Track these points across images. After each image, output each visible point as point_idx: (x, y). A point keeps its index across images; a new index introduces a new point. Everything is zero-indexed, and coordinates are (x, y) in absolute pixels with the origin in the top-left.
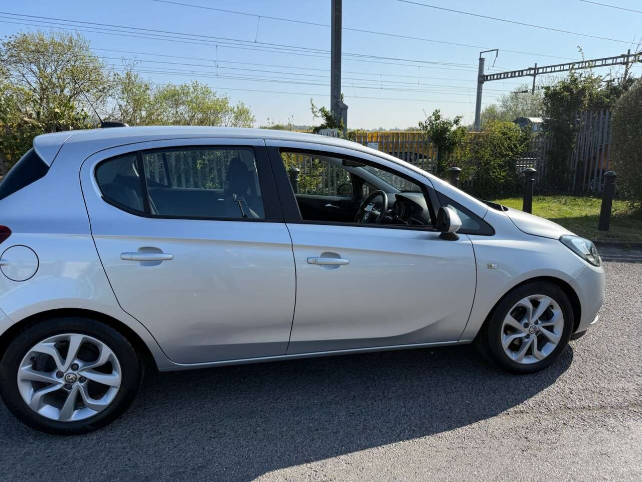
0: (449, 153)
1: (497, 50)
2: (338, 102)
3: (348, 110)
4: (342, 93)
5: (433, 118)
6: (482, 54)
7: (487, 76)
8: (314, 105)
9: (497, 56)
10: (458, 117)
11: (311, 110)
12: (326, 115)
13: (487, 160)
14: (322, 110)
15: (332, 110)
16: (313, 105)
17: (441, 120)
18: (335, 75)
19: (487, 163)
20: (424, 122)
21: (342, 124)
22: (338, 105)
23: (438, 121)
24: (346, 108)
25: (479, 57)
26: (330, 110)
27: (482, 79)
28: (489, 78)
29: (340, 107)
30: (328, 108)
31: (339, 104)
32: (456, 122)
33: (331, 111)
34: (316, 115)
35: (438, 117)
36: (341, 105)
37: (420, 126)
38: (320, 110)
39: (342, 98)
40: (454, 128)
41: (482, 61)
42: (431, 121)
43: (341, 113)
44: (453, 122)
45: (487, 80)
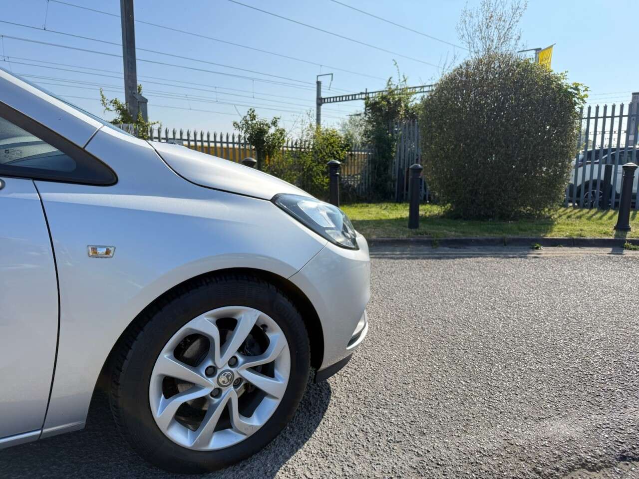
0: (270, 157)
1: (332, 74)
2: (134, 93)
3: (148, 103)
4: (139, 83)
5: (248, 118)
6: (319, 77)
7: (324, 99)
8: (105, 96)
9: (332, 80)
10: (275, 118)
11: (102, 102)
12: (119, 108)
13: (309, 166)
14: (115, 102)
15: (126, 102)
16: (103, 97)
17: (257, 120)
18: (128, 62)
19: (310, 169)
20: (238, 122)
21: (141, 119)
22: (134, 97)
23: (254, 122)
24: (145, 101)
25: (316, 81)
26: (124, 103)
27: (320, 101)
28: (326, 101)
29: (137, 100)
30: (122, 100)
31: (134, 95)
32: (274, 123)
33: (126, 104)
34: (108, 109)
35: (253, 117)
36: (137, 97)
37: (234, 125)
38: (111, 102)
39: (140, 90)
40: (272, 130)
41: (319, 83)
42: (247, 122)
43: (139, 107)
44: (270, 123)
45: (325, 102)
